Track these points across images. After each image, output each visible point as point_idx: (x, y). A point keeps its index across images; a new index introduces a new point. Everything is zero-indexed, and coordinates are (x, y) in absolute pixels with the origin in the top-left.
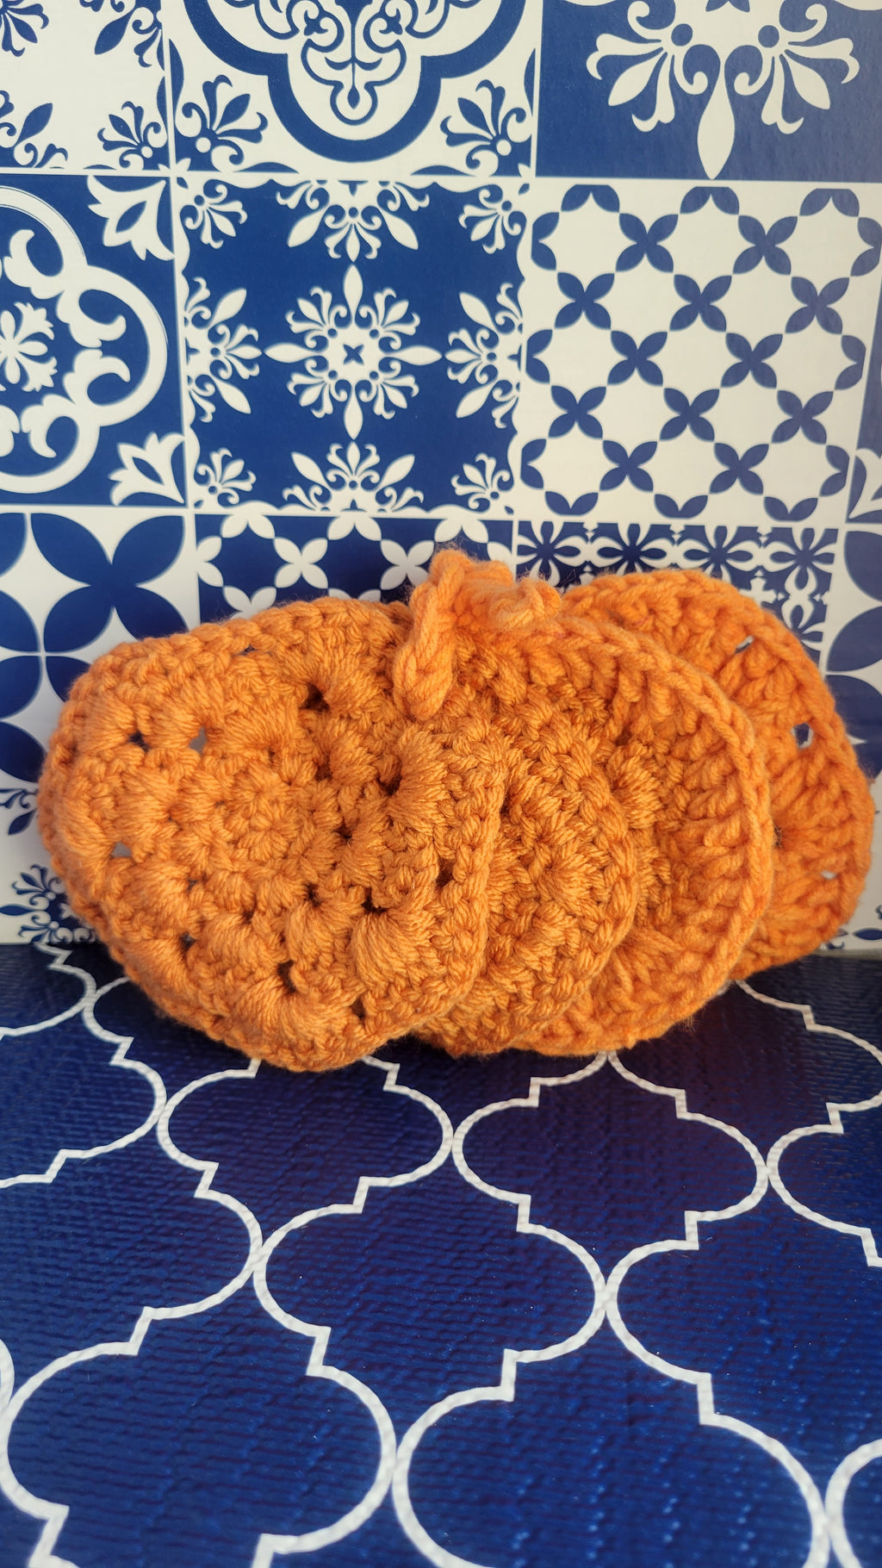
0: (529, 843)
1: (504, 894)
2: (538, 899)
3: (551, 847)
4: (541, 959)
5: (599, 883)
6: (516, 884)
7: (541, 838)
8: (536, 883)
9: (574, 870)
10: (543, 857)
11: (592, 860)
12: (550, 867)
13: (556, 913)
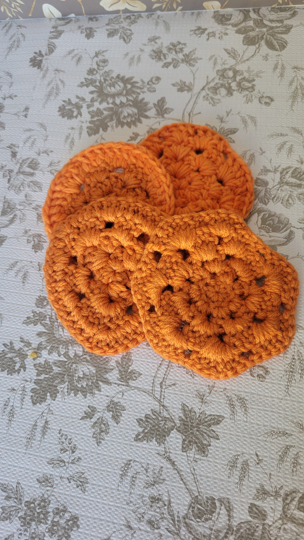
0: (117, 322)
1: (101, 313)
2: (99, 324)
3: (115, 329)
4: (81, 325)
5: (103, 344)
6: (104, 317)
7: (118, 326)
8: (104, 324)
9: (108, 336)
10: (112, 326)
11: (111, 341)
12: (109, 328)
13: (95, 331)
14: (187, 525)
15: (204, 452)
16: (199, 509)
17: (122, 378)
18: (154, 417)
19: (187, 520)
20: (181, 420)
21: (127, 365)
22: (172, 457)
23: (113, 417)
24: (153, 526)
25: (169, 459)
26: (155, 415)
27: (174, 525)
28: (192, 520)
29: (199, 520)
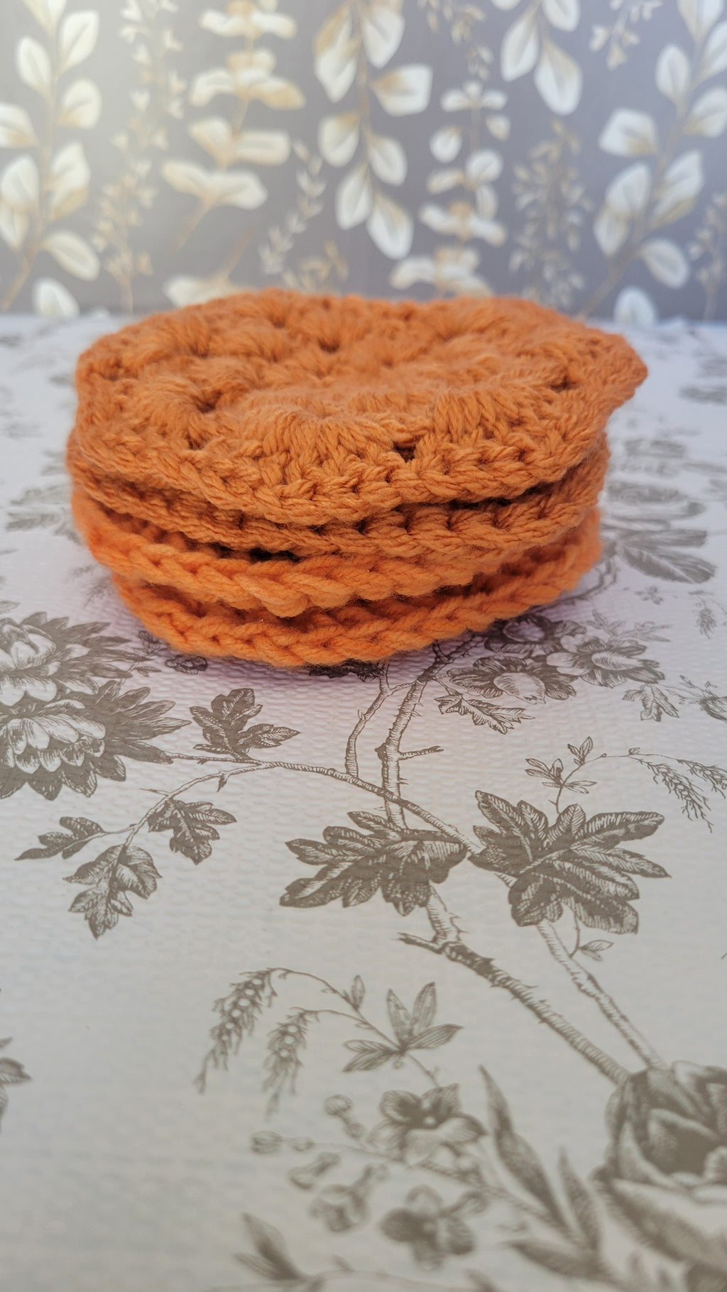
14: (632, 1213)
15: (619, 920)
16: (670, 1128)
17: (215, 744)
18: (366, 832)
19: (626, 1187)
20: (485, 835)
21: (238, 716)
22: (473, 943)
23: (175, 844)
24: (430, 1238)
25: (462, 954)
26: (369, 828)
27: (554, 1217)
28: (646, 1181)
29: (687, 1178)
